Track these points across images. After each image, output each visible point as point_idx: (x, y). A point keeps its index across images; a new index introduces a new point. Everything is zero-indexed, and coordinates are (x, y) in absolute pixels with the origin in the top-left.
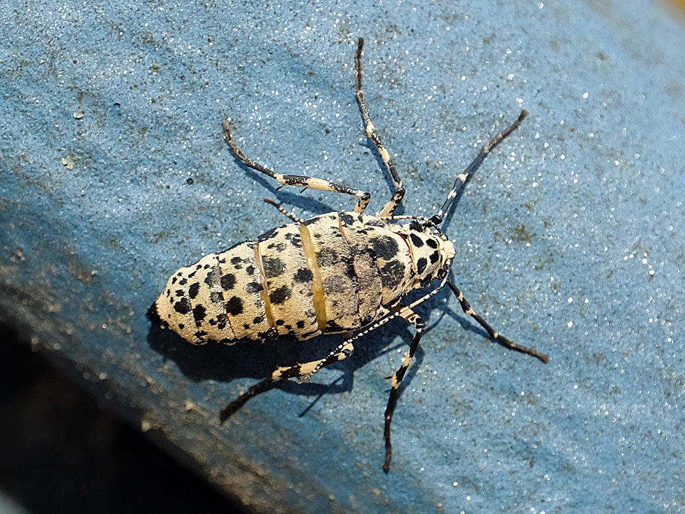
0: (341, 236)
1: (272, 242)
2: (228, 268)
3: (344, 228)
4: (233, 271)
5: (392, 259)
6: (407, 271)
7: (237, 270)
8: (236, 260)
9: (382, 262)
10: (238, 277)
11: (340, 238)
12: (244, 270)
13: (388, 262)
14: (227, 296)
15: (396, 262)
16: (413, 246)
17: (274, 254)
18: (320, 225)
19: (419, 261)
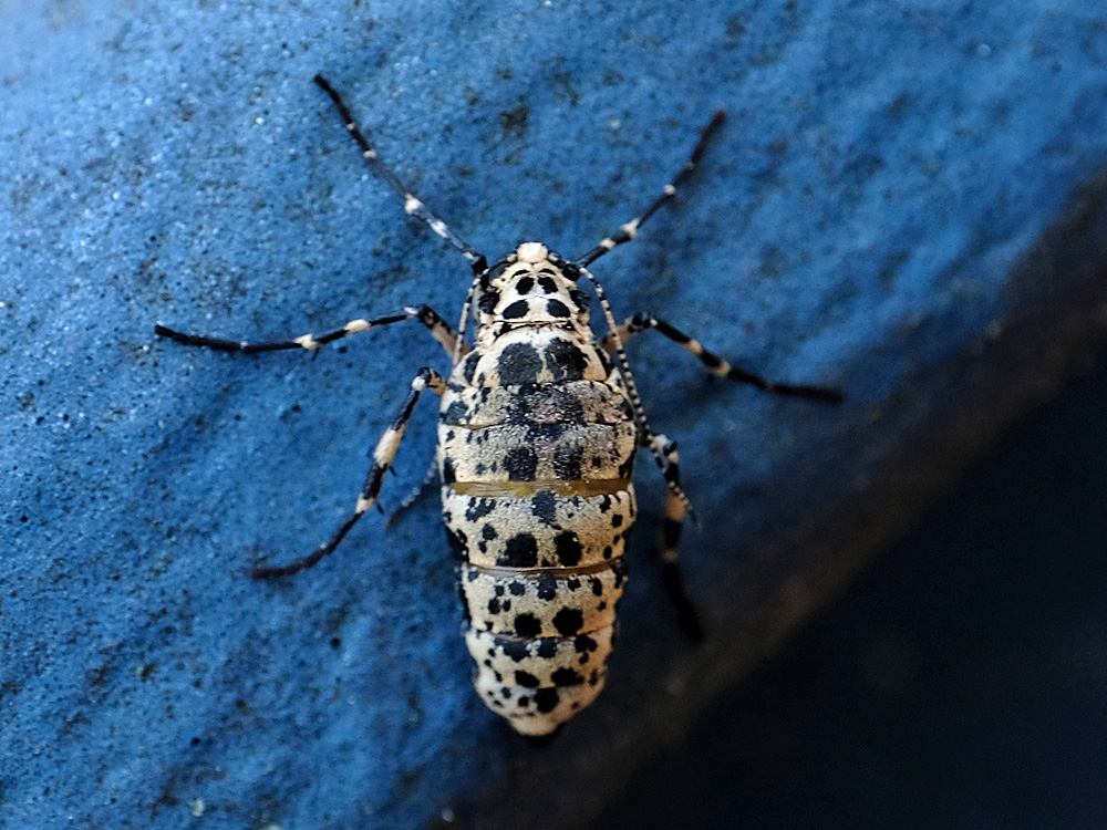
0: (487, 432)
1: (476, 543)
2: (503, 622)
3: (472, 422)
4: (511, 616)
5: (542, 357)
6: (564, 336)
7: (512, 608)
8: (494, 607)
9: (544, 376)
10: (523, 610)
11: (491, 434)
12: (515, 600)
13: (545, 366)
14: (548, 631)
15: (547, 351)
16: (526, 319)
17: (497, 547)
18: (459, 461)
19: (551, 314)
